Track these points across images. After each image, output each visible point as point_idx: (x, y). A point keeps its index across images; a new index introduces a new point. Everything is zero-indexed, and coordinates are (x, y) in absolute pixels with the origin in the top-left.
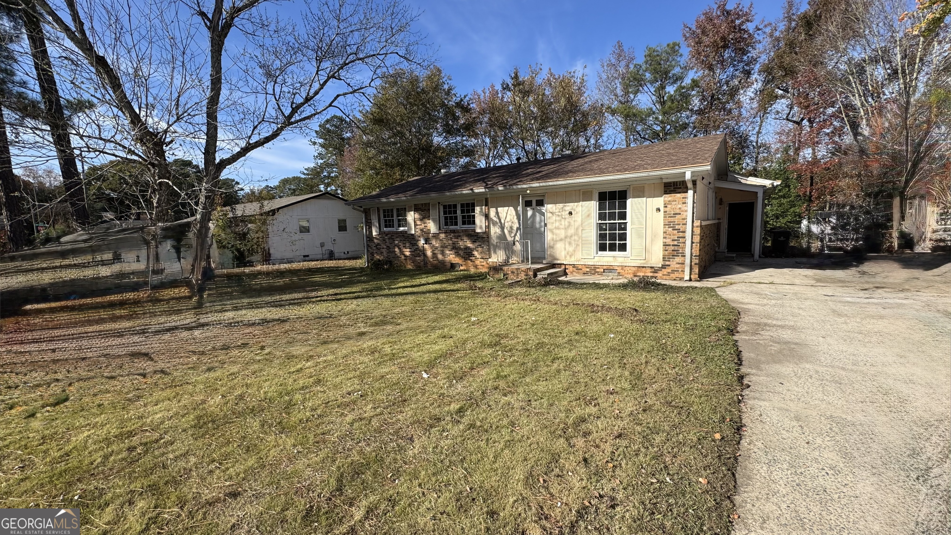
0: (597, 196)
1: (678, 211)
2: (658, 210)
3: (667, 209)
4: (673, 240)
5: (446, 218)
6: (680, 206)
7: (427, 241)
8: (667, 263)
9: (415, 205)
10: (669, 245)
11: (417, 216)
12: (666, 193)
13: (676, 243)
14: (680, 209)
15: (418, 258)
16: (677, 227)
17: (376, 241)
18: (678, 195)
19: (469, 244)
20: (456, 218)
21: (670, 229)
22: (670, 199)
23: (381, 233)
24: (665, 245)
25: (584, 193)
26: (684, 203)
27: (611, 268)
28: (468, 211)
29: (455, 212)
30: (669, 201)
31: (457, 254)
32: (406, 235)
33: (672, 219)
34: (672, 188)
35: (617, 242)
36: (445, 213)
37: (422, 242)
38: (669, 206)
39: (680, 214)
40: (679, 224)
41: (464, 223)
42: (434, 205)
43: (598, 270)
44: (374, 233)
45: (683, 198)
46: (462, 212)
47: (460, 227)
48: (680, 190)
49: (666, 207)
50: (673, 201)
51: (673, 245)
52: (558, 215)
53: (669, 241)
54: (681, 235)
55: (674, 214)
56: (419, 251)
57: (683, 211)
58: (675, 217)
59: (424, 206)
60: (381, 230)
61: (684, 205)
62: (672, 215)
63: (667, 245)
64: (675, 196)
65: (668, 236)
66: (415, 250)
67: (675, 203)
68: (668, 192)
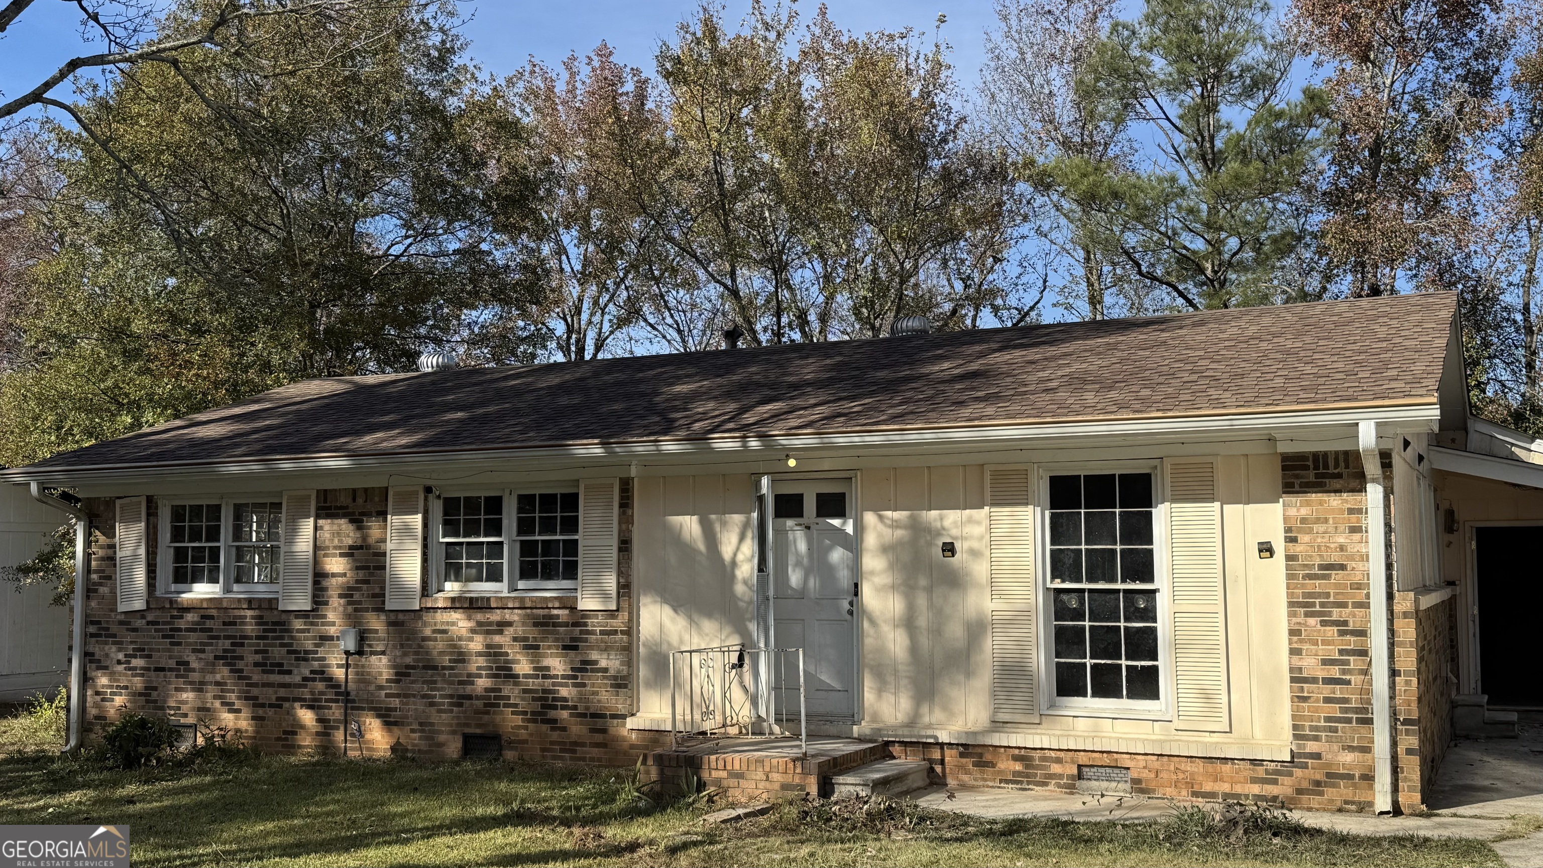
0: (1043, 490)
1: (1335, 558)
2: (1266, 549)
3: (1298, 549)
4: (1325, 662)
5: (452, 550)
6: (1341, 539)
7: (363, 641)
8: (1310, 746)
9: (323, 495)
10: (1314, 680)
11: (326, 537)
12: (1289, 488)
13: (1335, 672)
14: (1342, 548)
16: (1336, 614)
18: (1333, 500)
19: (546, 658)
20: (496, 550)
21: (1312, 621)
22: (1304, 511)
23: (153, 604)
24: (1298, 678)
25: (1000, 477)
26: (1355, 530)
27: (1106, 760)
28: (549, 527)
29: (496, 528)
30: (1304, 520)
32: (267, 615)
33: (1318, 586)
34: (1311, 476)
35: (1124, 662)
36: (450, 529)
37: (342, 645)
38: (1304, 538)
39: (1343, 567)
40: (1343, 605)
41: (525, 572)
42: (404, 499)
43: (1056, 768)
45: (1351, 511)
47: (509, 585)
48: (1337, 483)
49: (1293, 540)
50: (1318, 521)
51: (1329, 681)
53: (1310, 665)
54: (1352, 642)
55: (1322, 567)
56: (320, 686)
57: (1352, 558)
58: (1327, 577)
59: (360, 501)
60: (158, 593)
61: (1356, 537)
62: (1316, 571)
63: (1305, 680)
64: (1321, 503)
65: (1305, 647)
66: (305, 679)
67: (1321, 528)
68: (1297, 488)
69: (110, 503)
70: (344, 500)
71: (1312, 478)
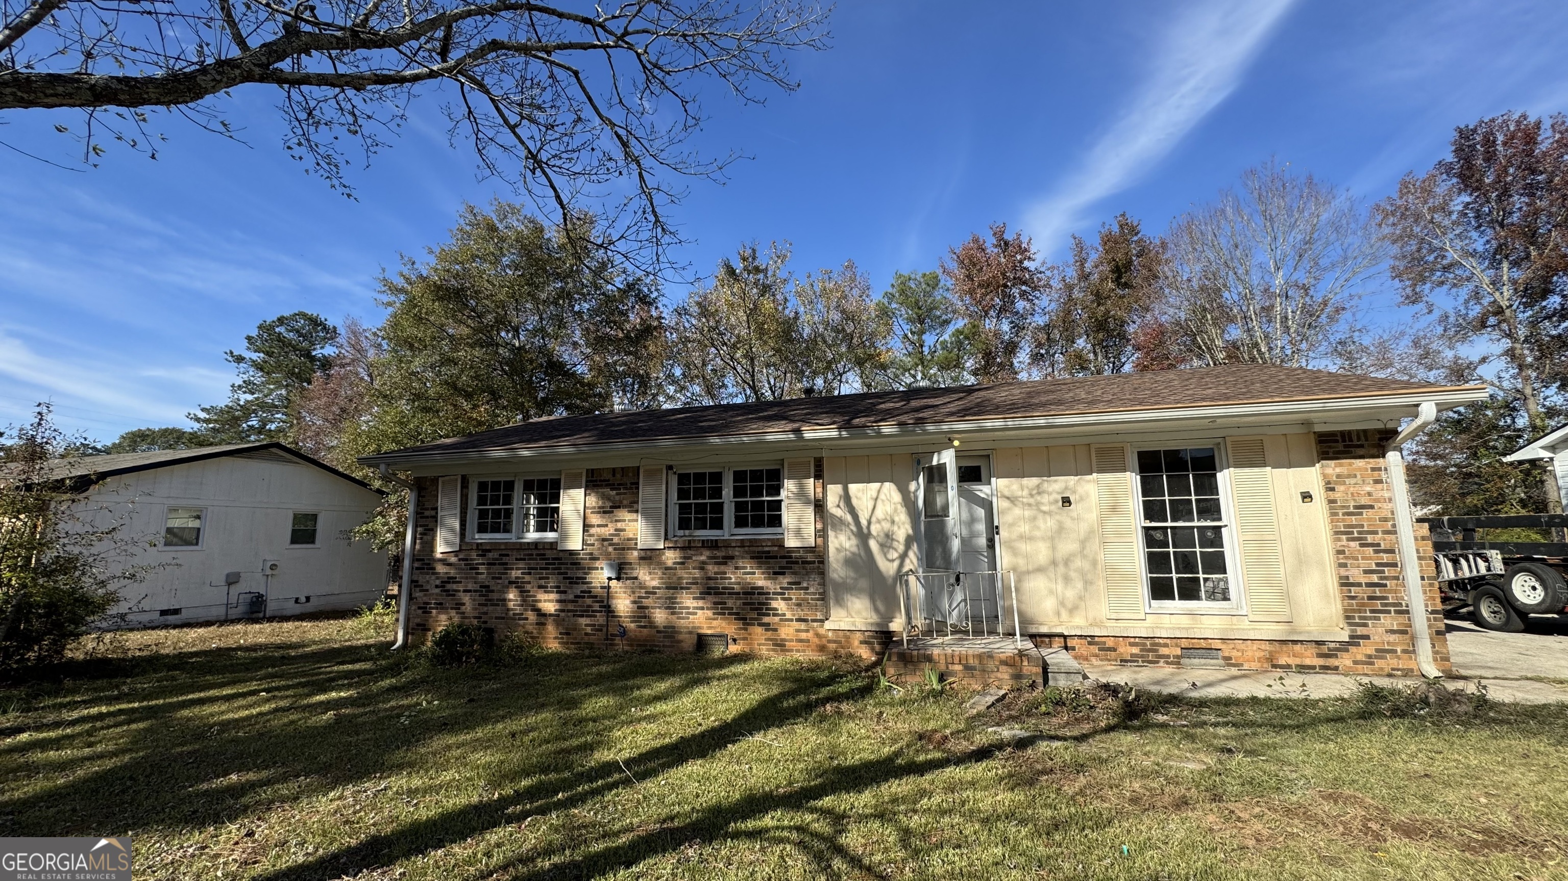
0: (1134, 461)
1: (1364, 501)
2: (1306, 497)
3: (1334, 496)
4: (1366, 572)
5: (684, 509)
6: (1368, 489)
7: (621, 570)
8: (1360, 631)
9: (591, 473)
10: (1359, 585)
11: (592, 501)
12: (1325, 456)
13: (1375, 578)
14: (1369, 494)
15: (583, 621)
16: (1370, 539)
17: (441, 569)
18: (1359, 463)
19: (760, 580)
20: (719, 508)
21: (1352, 544)
22: (1338, 470)
23: (464, 547)
24: (1345, 583)
25: (1102, 453)
26: (1378, 481)
27: (1203, 644)
28: (757, 492)
29: (717, 493)
30: (1338, 476)
31: (720, 609)
32: (549, 553)
33: (1354, 520)
34: (1340, 446)
35: (1202, 577)
36: (682, 494)
37: (601, 575)
38: (1339, 488)
39: (1372, 507)
40: (1376, 533)
41: (740, 522)
42: (652, 474)
43: (1164, 651)
44: (440, 548)
45: (1373, 469)
46: (738, 492)
47: (729, 531)
48: (1361, 452)
49: (1333, 489)
50: (1349, 476)
51: (1370, 585)
52: (1030, 505)
53: (1356, 575)
54: (1385, 557)
55: (1356, 507)
56: (589, 601)
57: (1378, 501)
58: (1361, 514)
59: (618, 476)
60: (467, 540)
61: (1379, 486)
62: (1352, 510)
63: (1353, 585)
64: (1350, 465)
65: (1349, 562)
66: (576, 597)
67: (1353, 481)
68: (1331, 455)
69: (435, 481)
70: (606, 476)
71: (1341, 448)
